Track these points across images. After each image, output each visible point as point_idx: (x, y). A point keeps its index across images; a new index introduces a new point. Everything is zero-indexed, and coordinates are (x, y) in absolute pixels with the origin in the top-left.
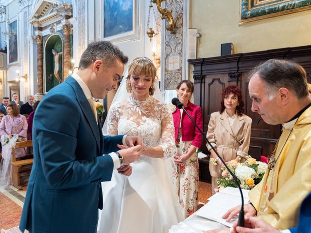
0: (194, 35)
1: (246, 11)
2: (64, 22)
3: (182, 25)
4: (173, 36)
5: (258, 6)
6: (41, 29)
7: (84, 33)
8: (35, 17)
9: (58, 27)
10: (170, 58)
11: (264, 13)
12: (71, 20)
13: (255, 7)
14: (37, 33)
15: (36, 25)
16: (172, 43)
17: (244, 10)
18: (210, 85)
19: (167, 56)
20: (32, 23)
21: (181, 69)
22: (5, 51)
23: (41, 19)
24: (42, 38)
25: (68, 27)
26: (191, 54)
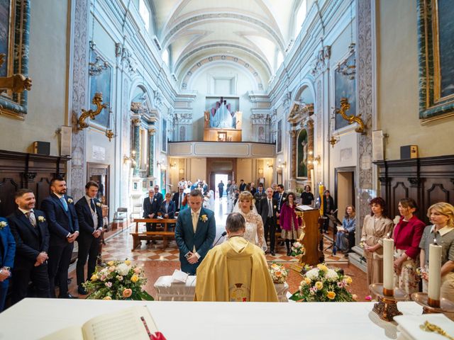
0: (379, 137)
1: (424, 111)
2: (308, 119)
3: (371, 126)
4: (364, 137)
5: (438, 104)
6: (295, 125)
7: (320, 127)
8: (290, 116)
9: (305, 123)
10: (363, 157)
11: (441, 113)
12: (313, 117)
13: (436, 104)
14: (292, 128)
15: (292, 122)
16: (364, 143)
17: (421, 110)
18: (394, 188)
19: (361, 155)
20: (289, 121)
21: (371, 169)
22: (275, 144)
23: (294, 118)
24: (295, 132)
25: (311, 122)
26: (378, 155)
